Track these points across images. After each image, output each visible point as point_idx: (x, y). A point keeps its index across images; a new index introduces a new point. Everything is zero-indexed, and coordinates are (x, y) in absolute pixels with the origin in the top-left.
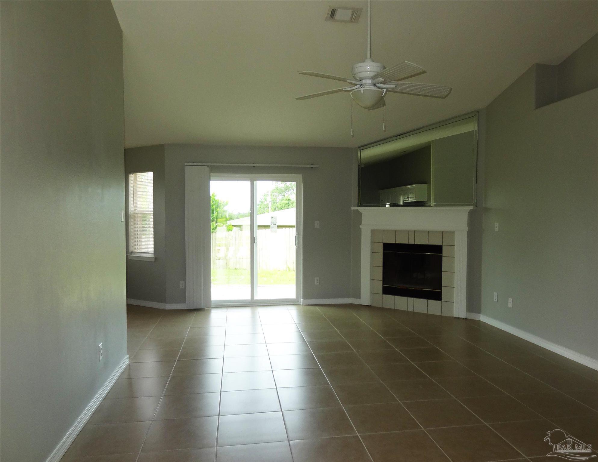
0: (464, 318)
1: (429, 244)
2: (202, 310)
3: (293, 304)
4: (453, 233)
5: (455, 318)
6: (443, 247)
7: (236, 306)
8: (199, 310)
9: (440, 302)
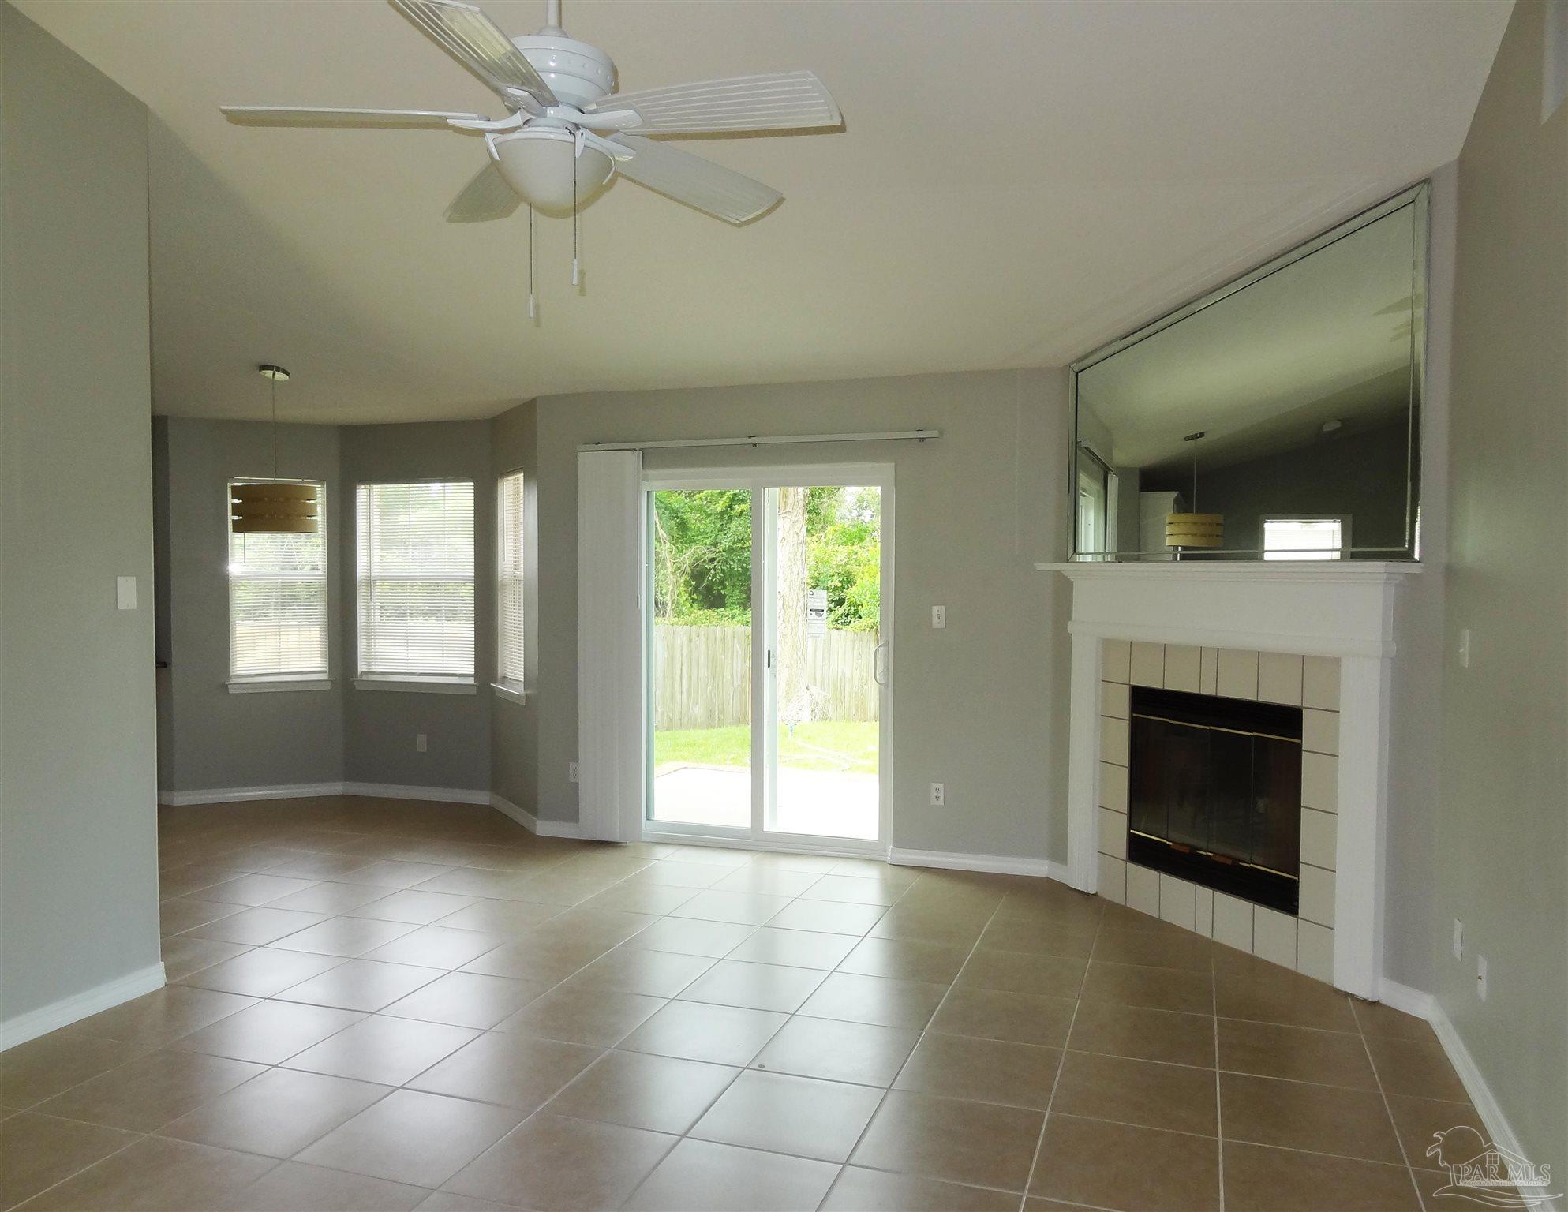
0: (1365, 1000)
1: (1261, 699)
2: (617, 847)
3: (867, 856)
4: (1336, 662)
5: (1336, 991)
6: (1305, 712)
7: (712, 845)
8: (613, 847)
9: (1291, 919)
